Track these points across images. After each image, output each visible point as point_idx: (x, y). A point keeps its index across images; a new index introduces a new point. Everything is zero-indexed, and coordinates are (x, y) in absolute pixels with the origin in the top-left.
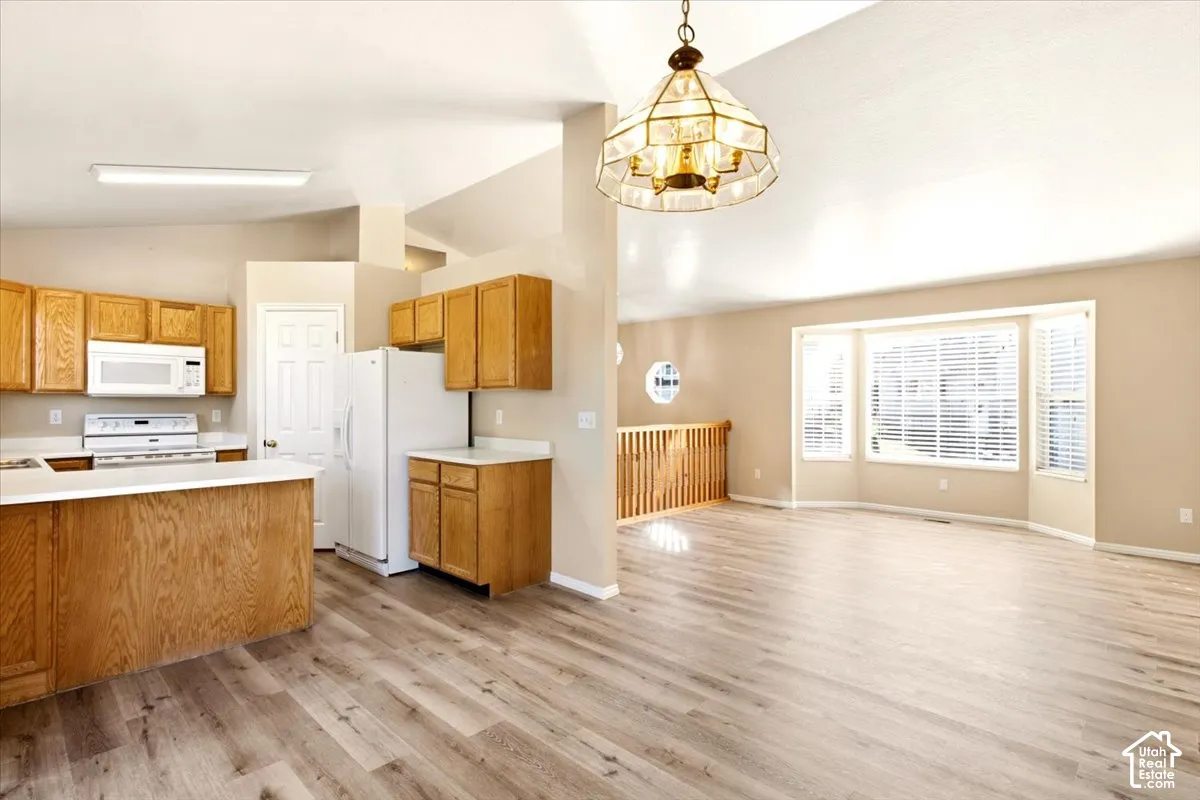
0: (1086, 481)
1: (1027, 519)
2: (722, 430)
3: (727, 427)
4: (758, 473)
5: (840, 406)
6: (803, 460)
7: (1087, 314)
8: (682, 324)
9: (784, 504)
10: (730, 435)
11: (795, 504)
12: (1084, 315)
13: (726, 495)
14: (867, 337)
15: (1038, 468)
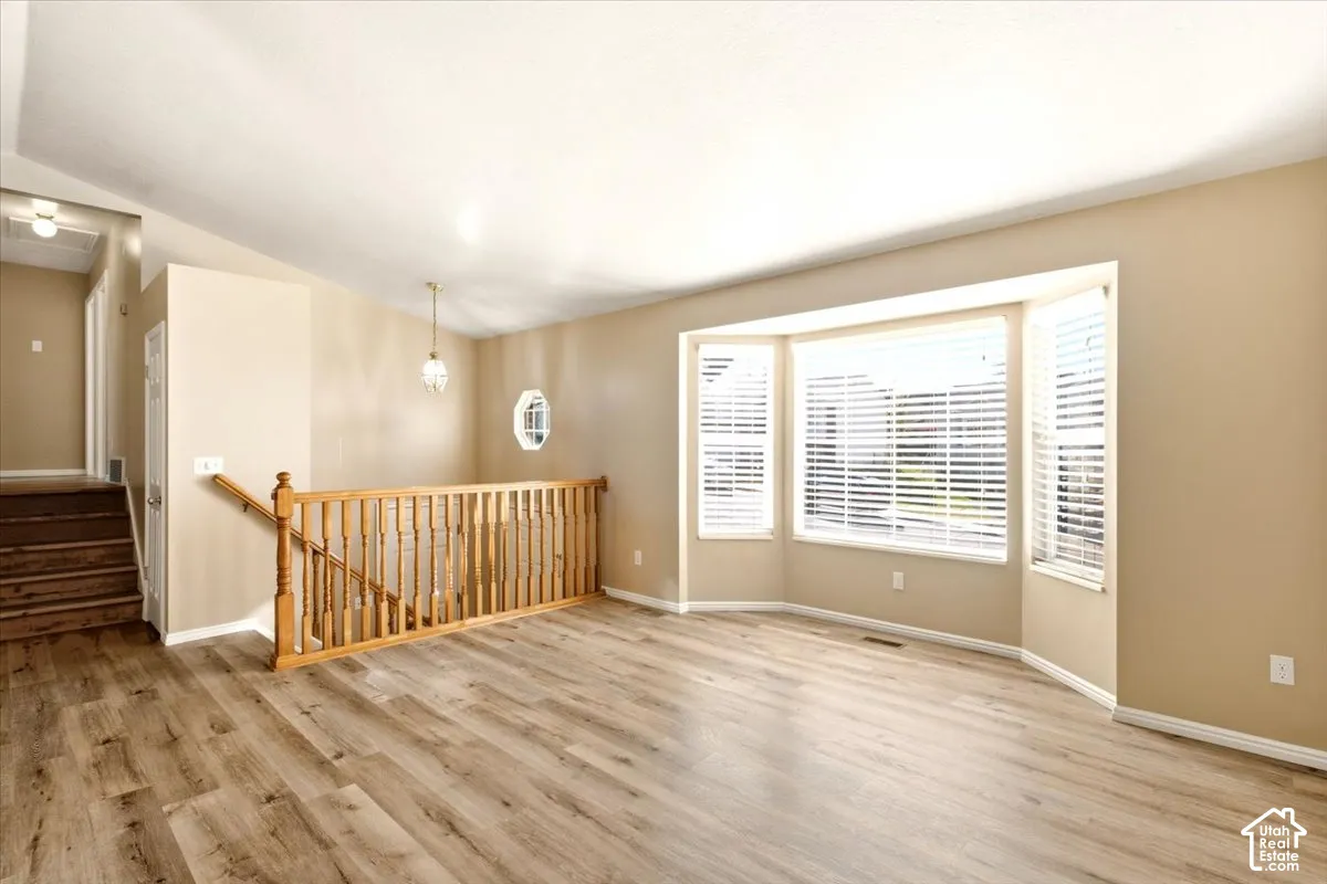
0: (1104, 590)
1: (1019, 644)
2: (592, 491)
3: (602, 485)
4: (638, 557)
5: (761, 454)
6: (698, 538)
7: (1106, 289)
8: (553, 331)
9: (669, 605)
10: (606, 498)
11: (684, 607)
12: (1101, 291)
13: (597, 588)
14: (796, 348)
15: (1035, 559)
